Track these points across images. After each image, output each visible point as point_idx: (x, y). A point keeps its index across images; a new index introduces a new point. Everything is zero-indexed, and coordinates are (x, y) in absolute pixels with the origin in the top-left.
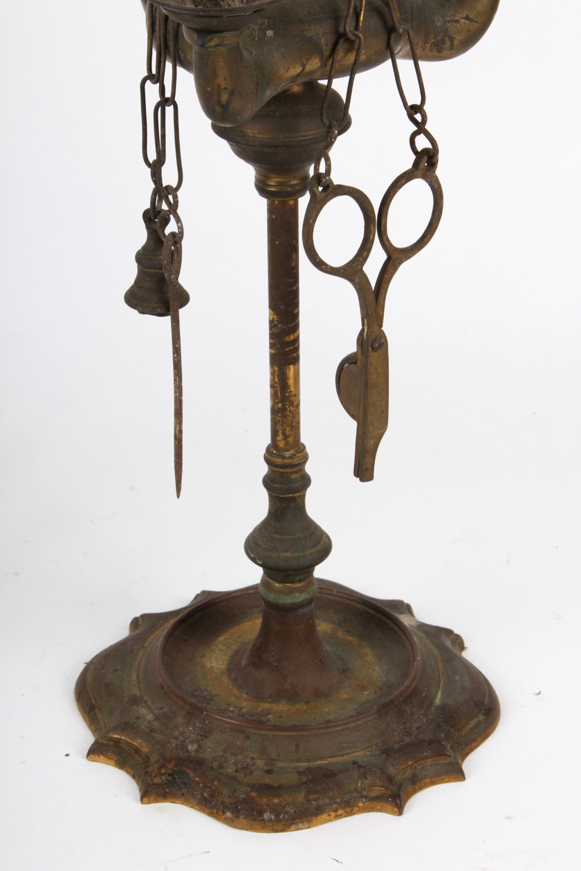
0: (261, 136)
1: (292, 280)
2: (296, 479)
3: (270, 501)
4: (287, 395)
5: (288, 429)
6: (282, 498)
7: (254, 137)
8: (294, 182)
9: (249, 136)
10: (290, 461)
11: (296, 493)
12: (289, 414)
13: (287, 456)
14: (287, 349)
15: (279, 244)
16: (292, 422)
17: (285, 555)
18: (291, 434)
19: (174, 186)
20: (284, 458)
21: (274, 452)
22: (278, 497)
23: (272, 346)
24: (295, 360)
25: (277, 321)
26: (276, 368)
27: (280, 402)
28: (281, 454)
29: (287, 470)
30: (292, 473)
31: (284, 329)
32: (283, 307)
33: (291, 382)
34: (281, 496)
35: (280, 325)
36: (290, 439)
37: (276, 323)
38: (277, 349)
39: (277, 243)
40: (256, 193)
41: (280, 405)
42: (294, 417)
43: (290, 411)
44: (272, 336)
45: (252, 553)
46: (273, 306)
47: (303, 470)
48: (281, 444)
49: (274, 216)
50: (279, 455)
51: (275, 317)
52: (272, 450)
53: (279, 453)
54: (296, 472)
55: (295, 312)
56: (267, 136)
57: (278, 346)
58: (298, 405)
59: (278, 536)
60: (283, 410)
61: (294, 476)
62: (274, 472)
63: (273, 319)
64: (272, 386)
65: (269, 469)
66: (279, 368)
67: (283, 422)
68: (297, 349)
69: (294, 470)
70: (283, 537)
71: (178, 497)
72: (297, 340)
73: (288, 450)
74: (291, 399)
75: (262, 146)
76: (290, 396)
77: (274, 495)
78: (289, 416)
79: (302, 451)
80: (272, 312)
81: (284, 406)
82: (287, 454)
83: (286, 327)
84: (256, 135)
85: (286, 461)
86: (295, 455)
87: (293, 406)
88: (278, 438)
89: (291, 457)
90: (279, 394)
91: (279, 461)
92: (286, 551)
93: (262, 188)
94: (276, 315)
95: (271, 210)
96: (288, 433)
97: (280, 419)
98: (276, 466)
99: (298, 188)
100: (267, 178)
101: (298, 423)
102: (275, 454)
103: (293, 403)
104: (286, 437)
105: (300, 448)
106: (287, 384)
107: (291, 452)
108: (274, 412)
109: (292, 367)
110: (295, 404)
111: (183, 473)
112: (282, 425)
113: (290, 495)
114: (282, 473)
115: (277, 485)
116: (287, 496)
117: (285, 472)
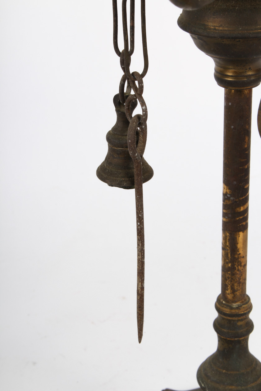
0: (221, 28)
1: (244, 160)
2: (241, 326)
3: (219, 341)
4: (236, 256)
5: (236, 284)
6: (229, 340)
7: (215, 29)
8: (250, 73)
9: (210, 29)
10: (237, 311)
11: (241, 337)
12: (238, 272)
13: (234, 307)
14: (238, 219)
15: (233, 129)
16: (240, 279)
17: (230, 387)
18: (239, 288)
19: (140, 72)
20: (232, 308)
21: (224, 302)
22: (226, 340)
23: (224, 215)
24: (245, 228)
25: (230, 194)
26: (228, 234)
27: (230, 262)
28: (230, 304)
29: (234, 318)
30: (238, 321)
31: (236, 202)
32: (235, 182)
33: (240, 246)
35: (232, 198)
36: (238, 293)
37: (228, 196)
38: (229, 218)
39: (232, 127)
40: (215, 82)
41: (230, 265)
42: (242, 275)
43: (238, 270)
44: (225, 207)
45: (203, 383)
46: (227, 181)
47: (247, 318)
48: (230, 297)
49: (230, 104)
50: (227, 306)
51: (228, 191)
52: (222, 300)
53: (228, 304)
54: (242, 320)
55: (246, 187)
56: (226, 29)
57: (230, 216)
58: (245, 265)
59: (224, 371)
60: (232, 269)
61: (239, 323)
62: (223, 319)
63: (226, 192)
64: (223, 249)
65: (219, 315)
66: (230, 234)
67: (232, 279)
68: (246, 219)
69: (240, 318)
70: (229, 373)
71: (140, 342)
72: (246, 211)
73: (235, 302)
74: (240, 260)
75: (222, 38)
76: (238, 258)
77: (222, 337)
78: (237, 274)
79: (247, 303)
80: (225, 187)
81: (233, 265)
82: (235, 305)
83: (237, 200)
84: (217, 28)
85: (233, 311)
86: (241, 306)
87: (241, 266)
88: (227, 292)
89: (238, 308)
90: (229, 255)
91: (227, 311)
92: (231, 385)
93: (220, 79)
94: (229, 189)
95: (228, 98)
96: (236, 288)
97: (230, 276)
98: (225, 314)
99: (252, 78)
100: (226, 69)
101: (245, 279)
102: (224, 304)
103: (241, 263)
104: (233, 291)
105: (245, 300)
106: (237, 247)
107: (238, 303)
109: (241, 234)
110: (243, 264)
111: (144, 322)
112: (231, 281)
113: (236, 339)
114: (230, 321)
115: (225, 330)
116: (233, 339)
117: (232, 320)
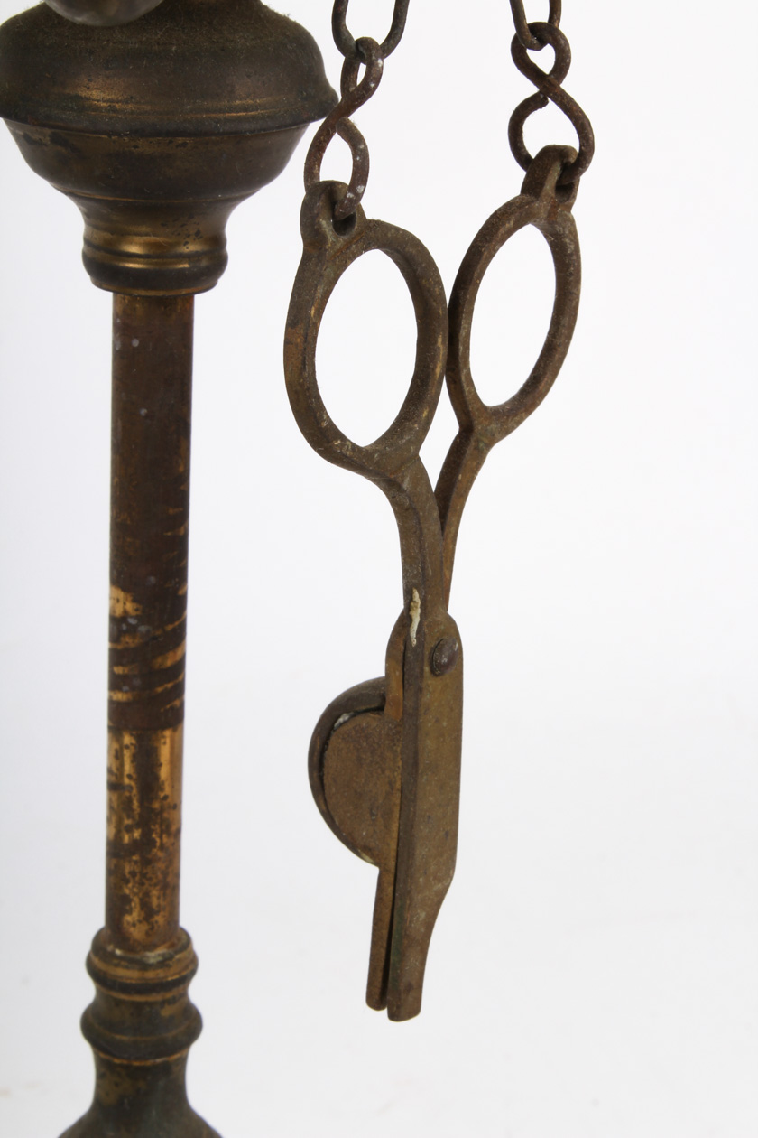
1: (176, 510)
2: (172, 1018)
4: (156, 805)
5: (155, 893)
6: (138, 1068)
8: (197, 247)
10: (161, 973)
12: (160, 854)
13: (152, 961)
14: (159, 690)
15: (147, 416)
16: (165, 874)
18: (162, 903)
20: (145, 966)
21: (118, 952)
22: (127, 1067)
23: (116, 683)
24: (174, 718)
25: (136, 617)
26: (127, 739)
27: (138, 825)
28: (138, 957)
29: (151, 998)
30: (164, 1003)
31: (155, 638)
32: (152, 579)
33: (164, 772)
34: (136, 1064)
35: (143, 629)
36: (159, 919)
37: (132, 621)
38: (133, 689)
39: (143, 412)
40: (85, 278)
41: (137, 834)
42: (169, 862)
43: (162, 847)
44: (117, 657)
46: (121, 576)
47: (183, 996)
48: (137, 933)
49: (136, 343)
50: (129, 960)
51: (130, 607)
52: (110, 948)
53: (131, 955)
54: (173, 1001)
55: (180, 593)
57: (137, 682)
58: (178, 831)
60: (144, 845)
61: (166, 1012)
62: (118, 1003)
63: (125, 612)
64: (114, 786)
65: (99, 992)
66: (139, 738)
67: (144, 875)
68: (179, 690)
69: (169, 995)
72: (179, 667)
73: (152, 947)
74: (165, 815)
76: (162, 810)
77: (117, 1061)
78: (159, 859)
79: (185, 948)
80: (121, 595)
81: (146, 834)
82: (153, 956)
83: (158, 633)
85: (150, 975)
86: (171, 958)
87: (168, 835)
88: (128, 918)
89: (163, 965)
90: (136, 804)
91: (129, 975)
93: (103, 266)
94: (134, 601)
95: (124, 327)
96: (155, 902)
97: (137, 869)
98: (126, 988)
99: (205, 262)
100: (123, 235)
101: (177, 876)
102: (120, 958)
103: (168, 826)
104: (148, 913)
105: (179, 939)
106: (157, 778)
107: (161, 950)
108: (116, 851)
109: (168, 733)
110: (174, 828)
112: (142, 884)
113: (159, 1060)
114: (138, 1007)
115: (125, 1038)
116: (149, 1063)
117: (147, 1003)
